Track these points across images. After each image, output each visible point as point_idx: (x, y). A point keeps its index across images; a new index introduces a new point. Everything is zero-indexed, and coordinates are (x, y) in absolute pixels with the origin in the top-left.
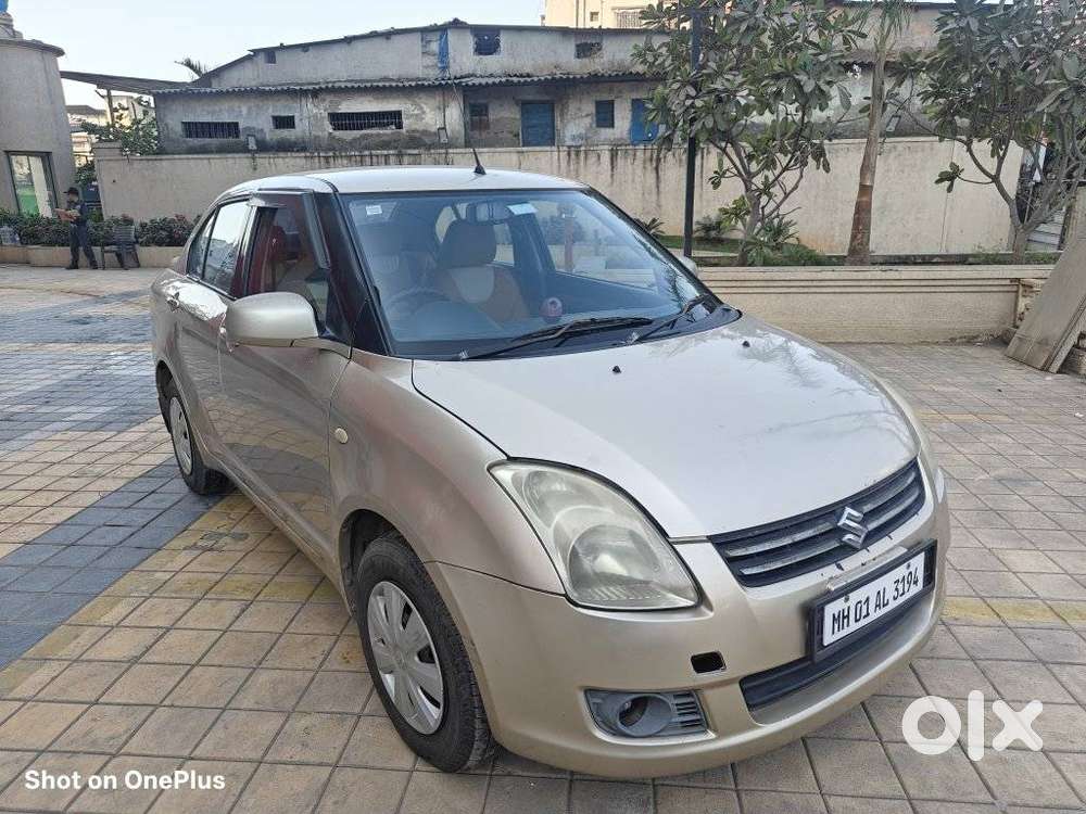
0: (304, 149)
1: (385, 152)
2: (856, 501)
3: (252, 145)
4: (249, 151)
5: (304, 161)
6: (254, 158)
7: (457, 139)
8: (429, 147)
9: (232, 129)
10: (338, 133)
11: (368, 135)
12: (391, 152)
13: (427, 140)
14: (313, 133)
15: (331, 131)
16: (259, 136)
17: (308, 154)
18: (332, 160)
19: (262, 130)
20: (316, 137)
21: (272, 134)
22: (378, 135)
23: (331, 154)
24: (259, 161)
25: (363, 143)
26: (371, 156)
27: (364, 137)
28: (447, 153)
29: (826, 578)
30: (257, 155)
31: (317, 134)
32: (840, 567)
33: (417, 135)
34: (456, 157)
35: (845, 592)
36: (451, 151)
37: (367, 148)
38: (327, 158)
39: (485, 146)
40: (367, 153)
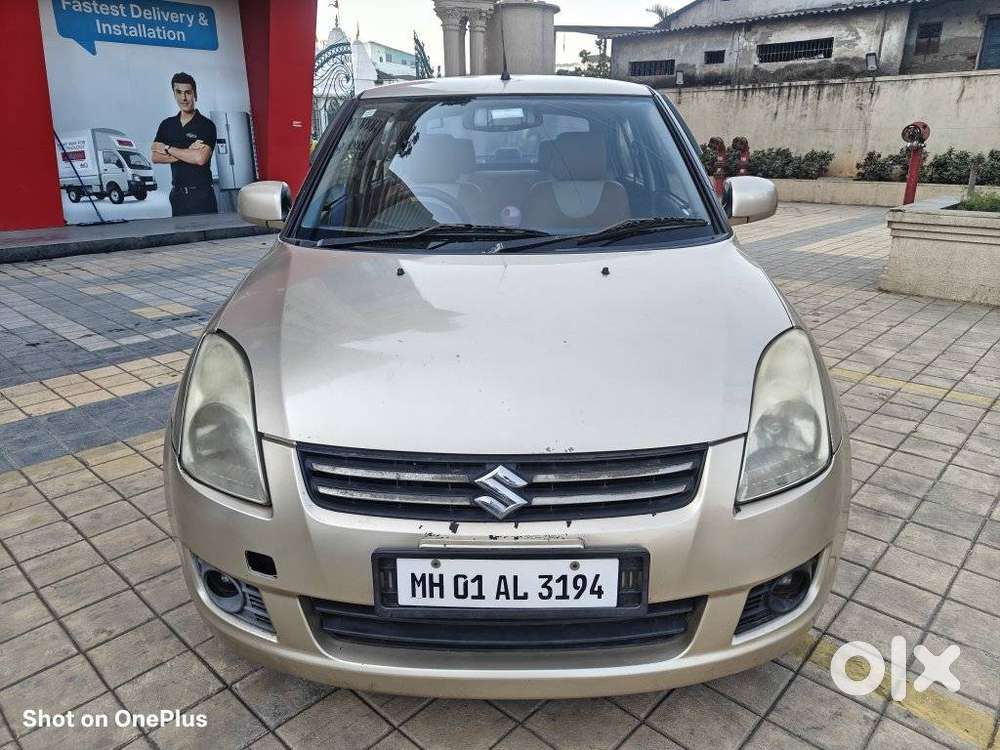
0: (728, 82)
1: (805, 83)
2: (524, 464)
3: (680, 81)
4: (677, 86)
5: (723, 94)
6: (680, 93)
7: (892, 64)
8: (854, 75)
9: (668, 66)
10: (764, 66)
11: (793, 65)
12: (812, 82)
13: (856, 68)
14: (739, 66)
15: (756, 63)
16: (689, 71)
17: (729, 87)
18: (750, 93)
19: (694, 66)
20: (742, 70)
21: (701, 68)
22: (804, 65)
23: (751, 86)
24: (684, 95)
25: (787, 74)
26: (790, 87)
27: (788, 68)
28: (873, 82)
29: (423, 531)
30: (683, 90)
31: (743, 67)
32: (454, 528)
33: (846, 63)
34: (884, 86)
35: (437, 555)
36: (878, 79)
37: (788, 79)
38: (745, 91)
39: (921, 73)
40: (786, 84)
